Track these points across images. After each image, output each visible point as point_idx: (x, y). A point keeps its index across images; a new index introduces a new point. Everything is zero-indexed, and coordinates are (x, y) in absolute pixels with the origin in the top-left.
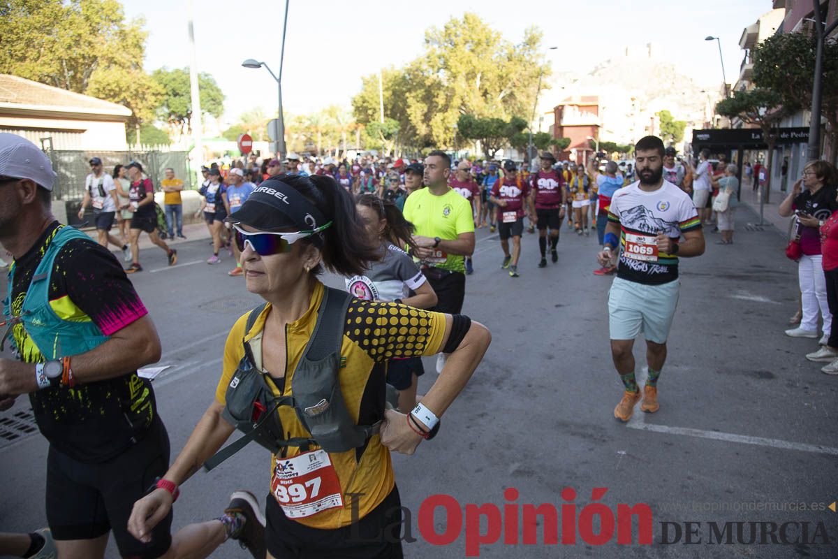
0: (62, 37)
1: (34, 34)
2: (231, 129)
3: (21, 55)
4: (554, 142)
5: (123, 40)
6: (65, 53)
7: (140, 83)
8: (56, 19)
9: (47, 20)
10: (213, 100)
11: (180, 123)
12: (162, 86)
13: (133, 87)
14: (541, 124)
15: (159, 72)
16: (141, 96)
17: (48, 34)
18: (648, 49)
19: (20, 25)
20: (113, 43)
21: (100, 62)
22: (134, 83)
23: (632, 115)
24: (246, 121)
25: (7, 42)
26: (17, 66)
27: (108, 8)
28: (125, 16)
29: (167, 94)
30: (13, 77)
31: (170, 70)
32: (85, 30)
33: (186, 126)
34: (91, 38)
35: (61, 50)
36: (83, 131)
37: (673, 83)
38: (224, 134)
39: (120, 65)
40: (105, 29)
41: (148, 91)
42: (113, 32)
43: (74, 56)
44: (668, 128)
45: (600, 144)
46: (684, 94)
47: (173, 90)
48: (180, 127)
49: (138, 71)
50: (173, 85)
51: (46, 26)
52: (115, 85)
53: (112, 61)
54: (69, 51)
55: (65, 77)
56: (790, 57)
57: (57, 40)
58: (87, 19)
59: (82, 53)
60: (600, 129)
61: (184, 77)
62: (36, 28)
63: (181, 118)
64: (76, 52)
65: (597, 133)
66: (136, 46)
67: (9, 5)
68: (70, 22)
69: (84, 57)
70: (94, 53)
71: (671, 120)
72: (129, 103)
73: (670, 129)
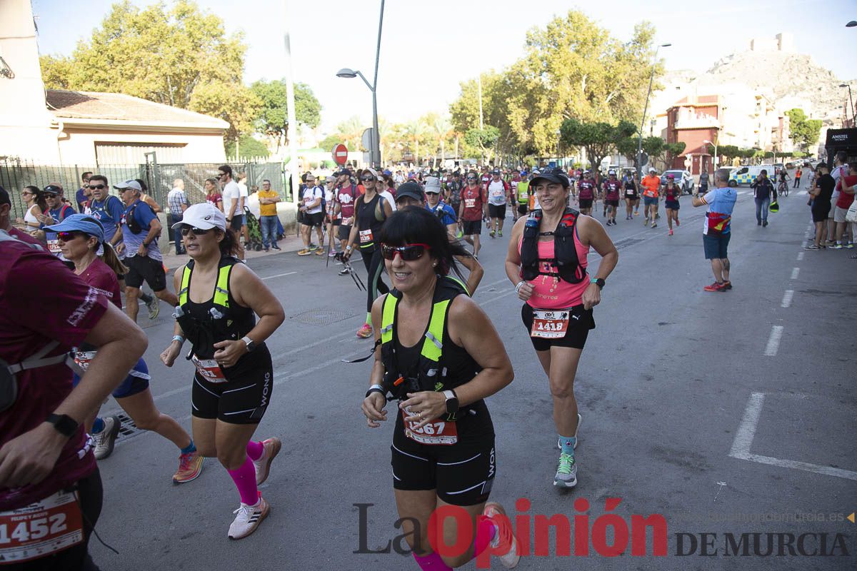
0: (167, 54)
1: (142, 53)
2: (328, 139)
3: (130, 74)
4: (666, 148)
5: (223, 54)
6: (169, 69)
7: (239, 96)
8: (162, 37)
9: (153, 39)
10: (309, 110)
11: (278, 134)
12: (260, 98)
13: (233, 100)
14: (652, 127)
15: (258, 85)
17: (154, 52)
18: (777, 41)
19: (130, 45)
20: (214, 57)
21: (201, 76)
22: (233, 96)
23: (756, 115)
24: (342, 131)
25: (119, 62)
26: (127, 84)
27: (210, 24)
28: (224, 31)
29: (265, 105)
30: (121, 95)
31: (268, 82)
32: (188, 46)
33: (283, 137)
34: (194, 54)
35: (166, 67)
36: (184, 145)
37: (807, 78)
38: (320, 144)
39: (220, 79)
40: (206, 44)
41: (247, 103)
42: (214, 47)
43: (178, 71)
44: (800, 129)
45: (719, 148)
46: (820, 89)
47: (270, 101)
48: (277, 138)
49: (237, 84)
50: (270, 97)
51: (153, 45)
52: (216, 98)
53: (213, 76)
54: (173, 68)
55: (169, 92)
57: (163, 57)
58: (190, 35)
59: (185, 68)
60: (719, 132)
61: (281, 88)
62: (144, 47)
63: (278, 129)
64: (179, 68)
65: (717, 136)
66: (235, 59)
67: (121, 28)
68: (175, 40)
69: (187, 73)
70: (196, 69)
71: (804, 119)
72: (228, 116)
73: (802, 130)
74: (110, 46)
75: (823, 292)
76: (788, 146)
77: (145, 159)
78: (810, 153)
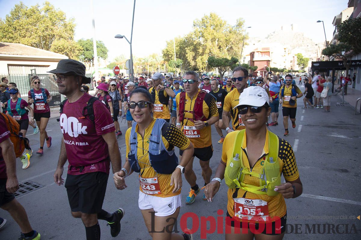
0: (40, 27)
1: (29, 26)
2: (111, 64)
3: (24, 35)
4: (250, 68)
5: (65, 27)
6: (41, 34)
7: (73, 45)
8: (38, 20)
9: (34, 20)
10: (103, 52)
11: (89, 62)
12: (82, 46)
13: (70, 47)
14: (244, 60)
15: (80, 41)
16: (73, 51)
17: (35, 26)
18: (291, 27)
19: (24, 23)
20: (61, 29)
21: (56, 37)
22: (70, 45)
23: (285, 56)
24: (117, 61)
25: (19, 30)
26: (22, 39)
27: (60, 15)
28: (66, 18)
29: (84, 50)
30: (20, 44)
31: (85, 40)
32: (50, 24)
33: (92, 63)
34: (52, 27)
35: (40, 32)
36: (49, 66)
37: (303, 41)
38: (108, 66)
39: (64, 38)
40: (58, 23)
41: (76, 49)
42: (61, 25)
43: (45, 35)
44: (301, 61)
45: (270, 68)
46: (308, 46)
47: (86, 48)
49: (72, 40)
50: (86, 46)
51: (34, 23)
52: (62, 46)
53: (61, 37)
54: (43, 33)
55: (41, 44)
56: (356, 29)
57: (38, 28)
58: (51, 19)
59: (48, 33)
60: (270, 62)
61: (91, 42)
62: (30, 24)
63: (89, 60)
64: (46, 33)
65: (269, 64)
66: (71, 30)
67: (20, 15)
68: (44, 21)
69: (49, 35)
70: (53, 34)
71: (302, 57)
72: (68, 54)
73: (302, 62)
74: (15, 23)
75: (314, 126)
76: (296, 68)
77: (31, 72)
78: (305, 70)
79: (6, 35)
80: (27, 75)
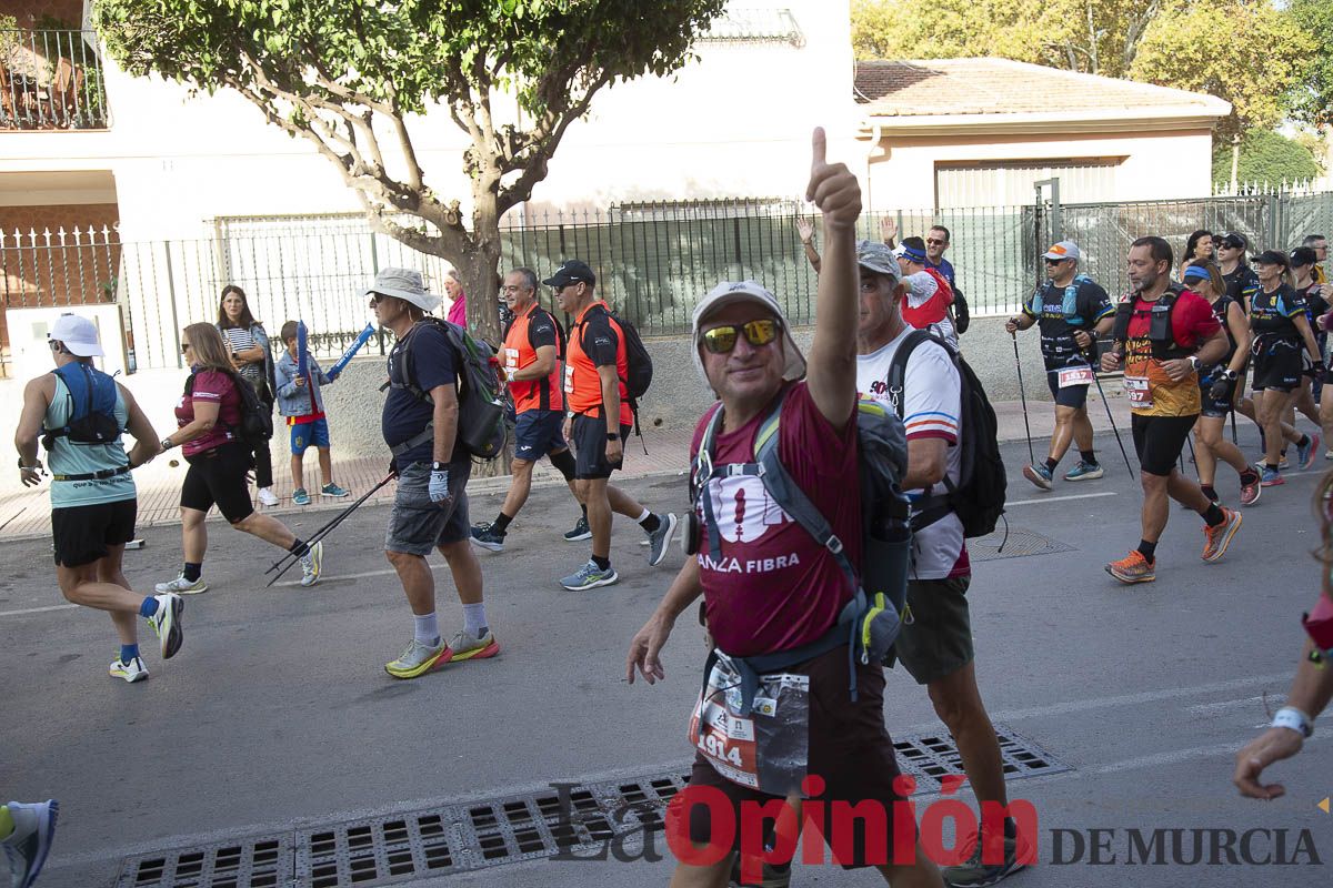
3: (1010, 12)
7: (1256, 33)
12: (1310, 32)
13: (1238, 45)
16: (1253, 64)
22: (1241, 35)
26: (1001, 34)
29: (1321, 50)
30: (988, 60)
36: (1120, 160)
41: (1274, 50)
52: (1197, 45)
72: (1223, 85)
77: (1036, 194)
79: (935, 23)
80: (1018, 212)
